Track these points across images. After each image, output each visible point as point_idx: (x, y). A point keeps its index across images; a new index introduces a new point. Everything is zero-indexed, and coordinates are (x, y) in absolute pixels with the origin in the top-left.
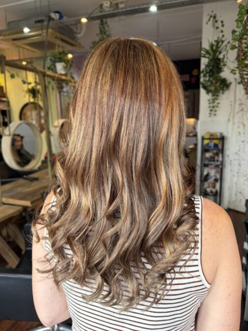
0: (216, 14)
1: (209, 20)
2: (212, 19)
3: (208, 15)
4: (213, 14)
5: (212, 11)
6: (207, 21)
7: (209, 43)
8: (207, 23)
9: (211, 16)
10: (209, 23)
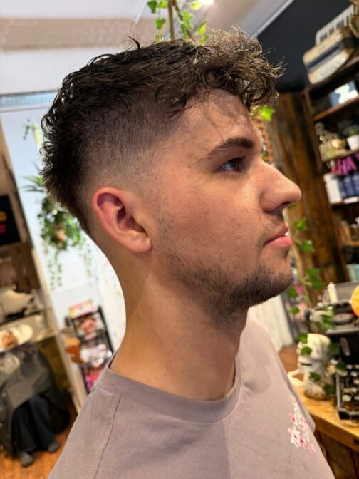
1: (27, 133)
2: (30, 131)
3: (24, 126)
4: (30, 124)
5: (29, 121)
6: (23, 135)
8: (25, 138)
9: (28, 128)
10: (28, 137)
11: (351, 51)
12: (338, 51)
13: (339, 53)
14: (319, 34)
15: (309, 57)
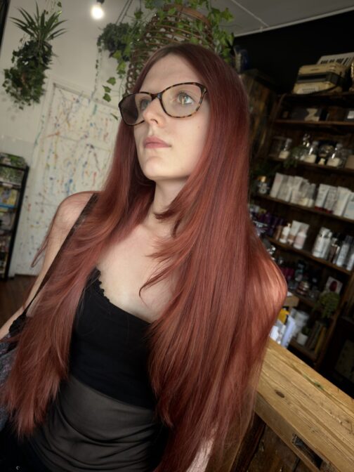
11: (332, 85)
12: (324, 79)
13: (323, 81)
14: (323, 58)
15: (305, 70)
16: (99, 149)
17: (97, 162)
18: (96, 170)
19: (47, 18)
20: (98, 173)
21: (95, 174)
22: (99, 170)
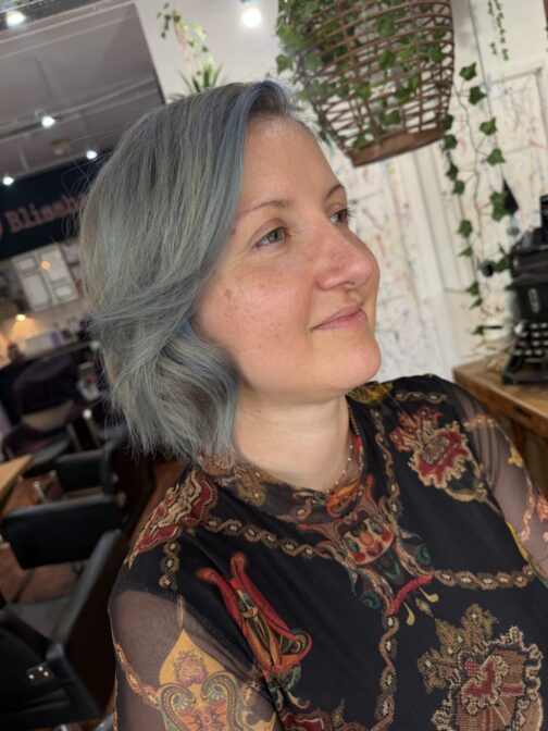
0: (174, 12)
1: (167, 27)
2: (171, 22)
3: (159, 15)
4: (169, 11)
5: (166, 6)
6: (162, 31)
7: (187, 82)
8: (163, 35)
9: (168, 18)
10: (168, 33)
16: (366, 198)
17: (372, 219)
18: (376, 231)
19: (200, 80)
20: (383, 235)
21: (378, 238)
22: (381, 228)
